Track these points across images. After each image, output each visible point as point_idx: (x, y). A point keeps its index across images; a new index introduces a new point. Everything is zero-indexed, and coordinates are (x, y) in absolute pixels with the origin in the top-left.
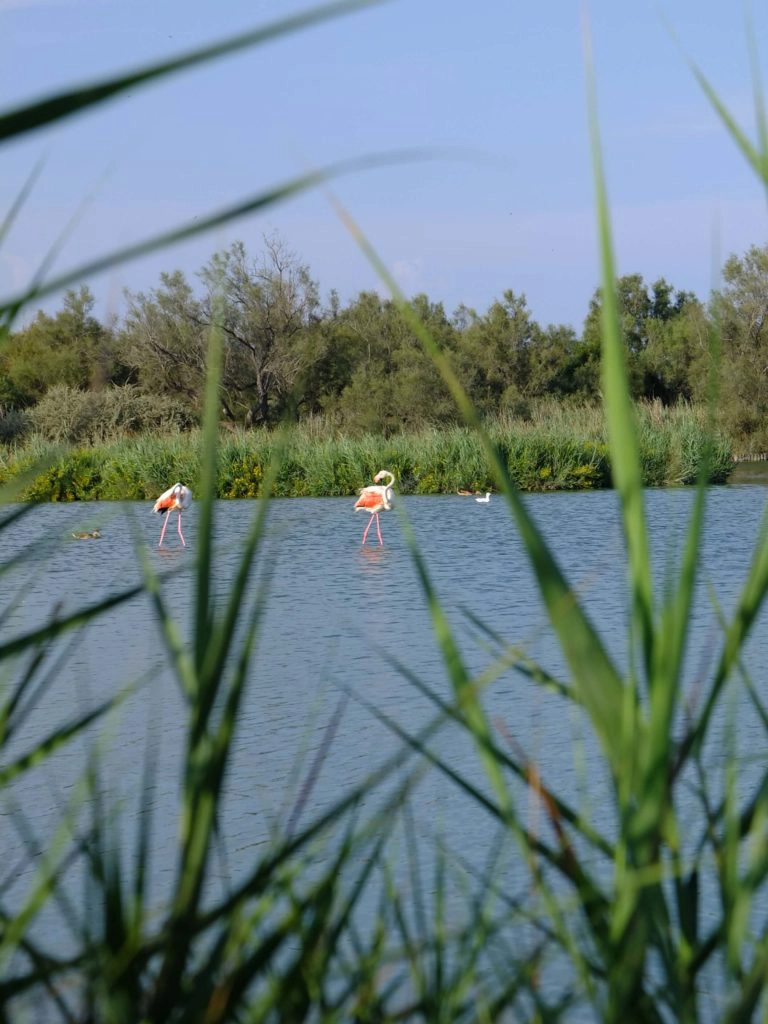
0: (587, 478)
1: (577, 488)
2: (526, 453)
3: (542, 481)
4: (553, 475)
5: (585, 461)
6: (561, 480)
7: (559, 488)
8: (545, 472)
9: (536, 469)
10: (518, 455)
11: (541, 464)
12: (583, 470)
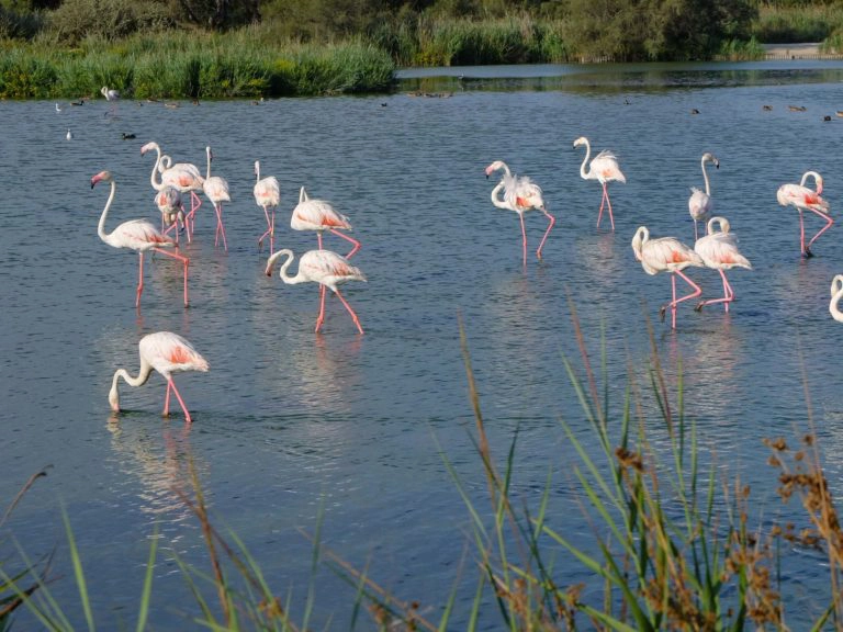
0: (258, 88)
1: (249, 96)
2: (212, 68)
3: (225, 90)
4: (232, 85)
5: (258, 75)
6: (237, 89)
7: (236, 95)
8: (225, 83)
9: (219, 80)
10: (207, 70)
11: (222, 77)
12: (254, 82)
